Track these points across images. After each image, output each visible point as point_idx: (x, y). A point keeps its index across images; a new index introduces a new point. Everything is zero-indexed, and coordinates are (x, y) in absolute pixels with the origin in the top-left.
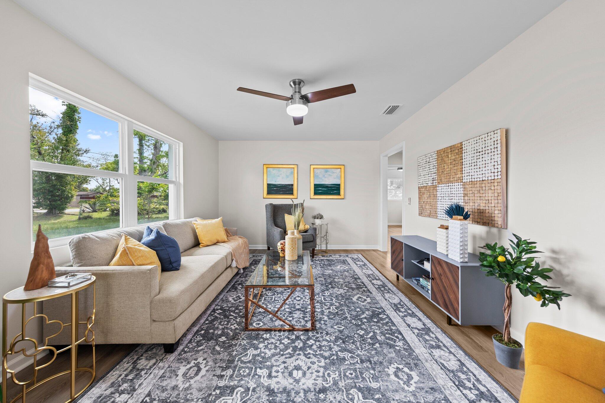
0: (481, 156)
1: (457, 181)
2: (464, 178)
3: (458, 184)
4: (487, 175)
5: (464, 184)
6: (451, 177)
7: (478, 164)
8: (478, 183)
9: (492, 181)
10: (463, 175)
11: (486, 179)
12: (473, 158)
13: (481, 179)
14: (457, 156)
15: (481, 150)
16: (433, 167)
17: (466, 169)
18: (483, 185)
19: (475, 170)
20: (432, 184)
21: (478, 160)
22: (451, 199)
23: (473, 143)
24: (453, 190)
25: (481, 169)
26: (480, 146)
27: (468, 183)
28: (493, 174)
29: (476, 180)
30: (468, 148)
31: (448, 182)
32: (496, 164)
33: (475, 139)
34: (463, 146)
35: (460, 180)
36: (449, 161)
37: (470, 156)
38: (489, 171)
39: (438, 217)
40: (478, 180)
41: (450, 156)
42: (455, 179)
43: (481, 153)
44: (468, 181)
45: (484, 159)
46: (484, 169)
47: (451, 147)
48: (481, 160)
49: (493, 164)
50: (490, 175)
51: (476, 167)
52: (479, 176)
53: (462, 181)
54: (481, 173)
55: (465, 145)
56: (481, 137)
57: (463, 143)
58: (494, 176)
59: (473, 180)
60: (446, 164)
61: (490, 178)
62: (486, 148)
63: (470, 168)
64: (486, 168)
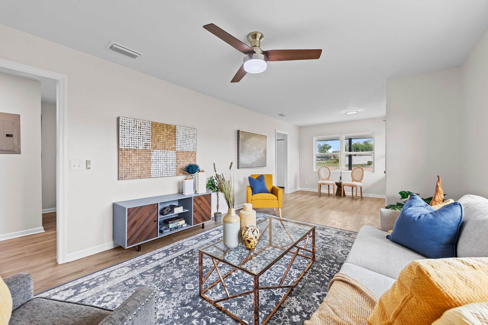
0: (187, 139)
1: (171, 149)
2: (177, 148)
3: (172, 151)
4: (190, 149)
5: (177, 152)
6: (167, 146)
7: (186, 142)
8: (186, 152)
9: (193, 152)
10: (177, 146)
11: (190, 151)
12: (183, 138)
13: (187, 151)
14: (172, 133)
15: (187, 135)
16: (146, 134)
17: (179, 143)
18: (188, 154)
19: (184, 145)
20: (144, 148)
21: (186, 140)
22: (166, 161)
23: (183, 129)
24: (169, 155)
25: (187, 145)
26: (187, 133)
27: (180, 152)
28: (193, 149)
29: (184, 150)
30: (180, 130)
31: (163, 149)
32: (194, 144)
33: (184, 128)
34: (177, 128)
35: (174, 149)
36: (165, 134)
37: (182, 136)
38: (191, 147)
39: (152, 177)
40: (186, 151)
41: (165, 131)
42: (170, 148)
43: (187, 137)
44: (180, 150)
45: (189, 140)
46: (189, 146)
47: (167, 125)
48: (187, 140)
49: (193, 144)
50: (192, 149)
51: (184, 143)
52: (186, 149)
53: (175, 150)
54: (187, 147)
55: (178, 129)
56: (187, 128)
57: (177, 127)
58: (194, 150)
59: (183, 150)
60: (162, 136)
61: (191, 151)
62: (190, 135)
63: (181, 143)
64: (190, 145)
